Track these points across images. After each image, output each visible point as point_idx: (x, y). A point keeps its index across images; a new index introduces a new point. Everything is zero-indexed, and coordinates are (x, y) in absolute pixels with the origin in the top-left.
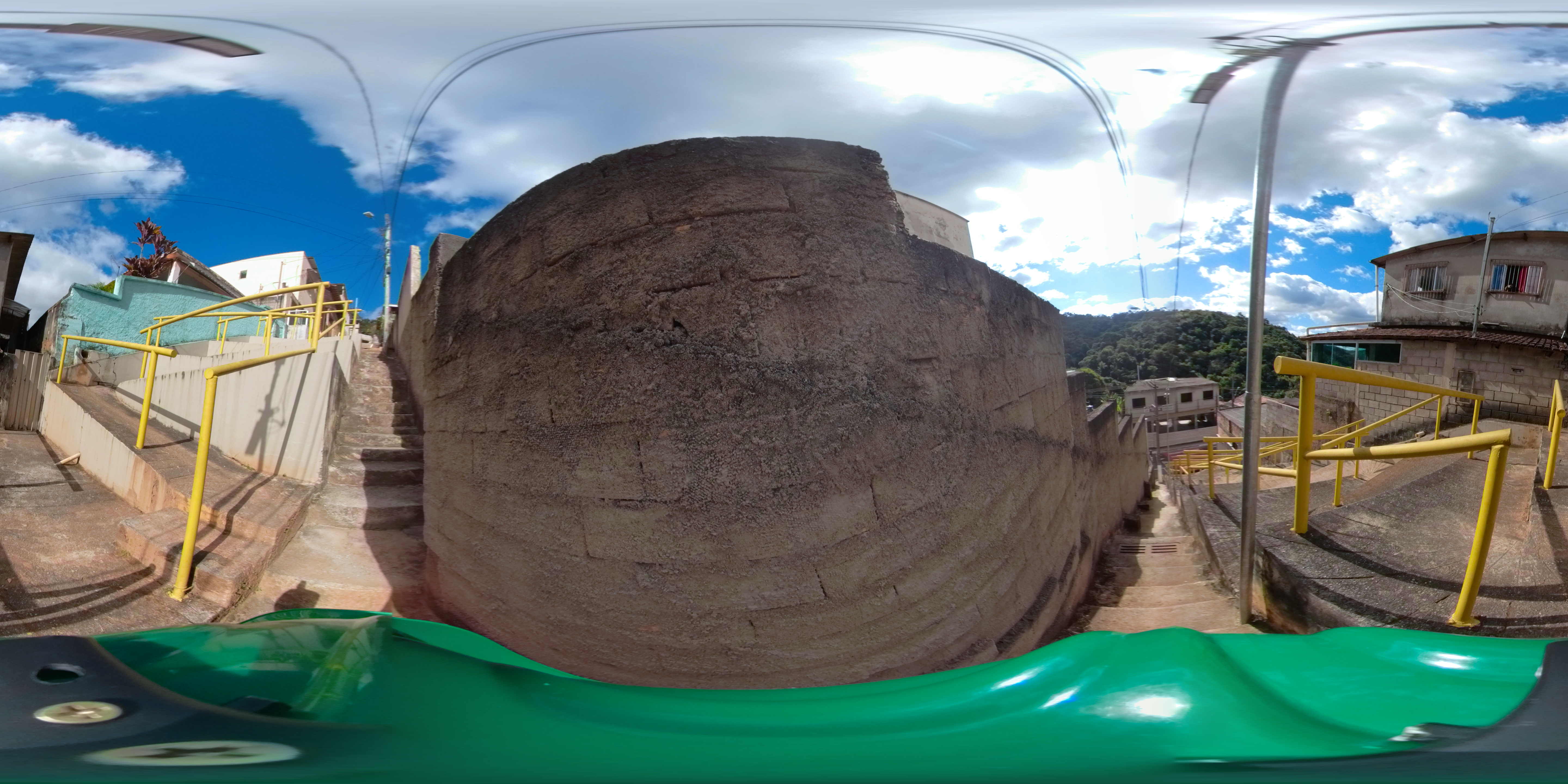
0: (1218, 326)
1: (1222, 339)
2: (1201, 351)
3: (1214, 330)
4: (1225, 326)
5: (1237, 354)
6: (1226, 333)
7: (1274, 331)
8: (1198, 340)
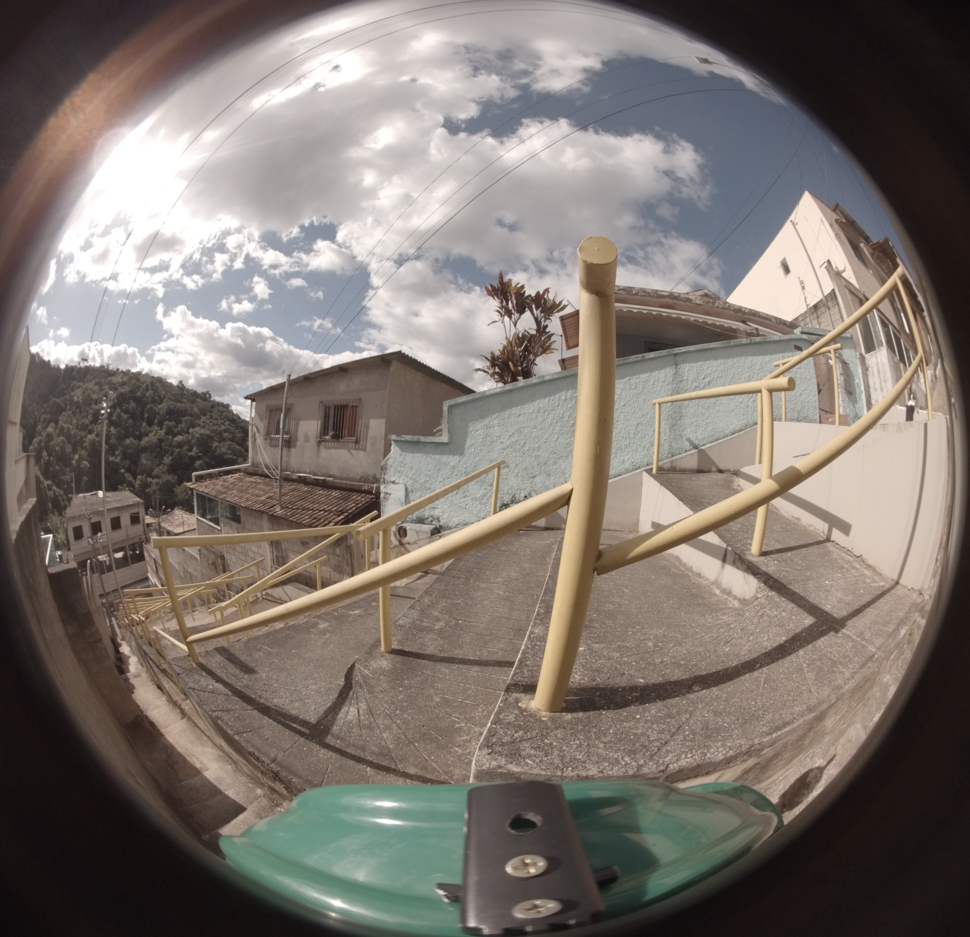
0: (154, 401)
1: (156, 421)
2: (131, 438)
3: (148, 406)
4: (161, 401)
5: (170, 445)
6: (161, 412)
7: (215, 410)
8: (130, 421)
